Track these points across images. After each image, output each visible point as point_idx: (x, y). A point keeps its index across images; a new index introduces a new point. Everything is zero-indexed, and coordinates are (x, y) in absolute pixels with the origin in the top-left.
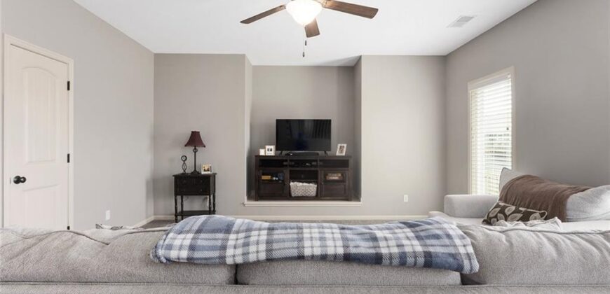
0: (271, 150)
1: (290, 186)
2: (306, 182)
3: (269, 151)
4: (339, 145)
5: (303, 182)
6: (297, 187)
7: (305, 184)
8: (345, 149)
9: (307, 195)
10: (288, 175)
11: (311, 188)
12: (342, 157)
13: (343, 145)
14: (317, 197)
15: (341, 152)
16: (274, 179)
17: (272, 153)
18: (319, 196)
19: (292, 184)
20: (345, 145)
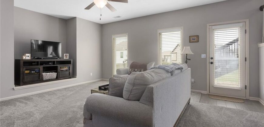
0: (28, 56)
1: (43, 75)
2: (51, 72)
3: (27, 57)
4: (65, 54)
5: (49, 72)
6: (47, 75)
7: (51, 73)
8: (68, 56)
9: (52, 78)
10: (41, 69)
11: (54, 75)
12: (68, 59)
13: (67, 54)
14: (57, 78)
15: (66, 57)
16: (33, 72)
17: (29, 58)
18: (58, 78)
19: (43, 74)
20: (68, 54)
